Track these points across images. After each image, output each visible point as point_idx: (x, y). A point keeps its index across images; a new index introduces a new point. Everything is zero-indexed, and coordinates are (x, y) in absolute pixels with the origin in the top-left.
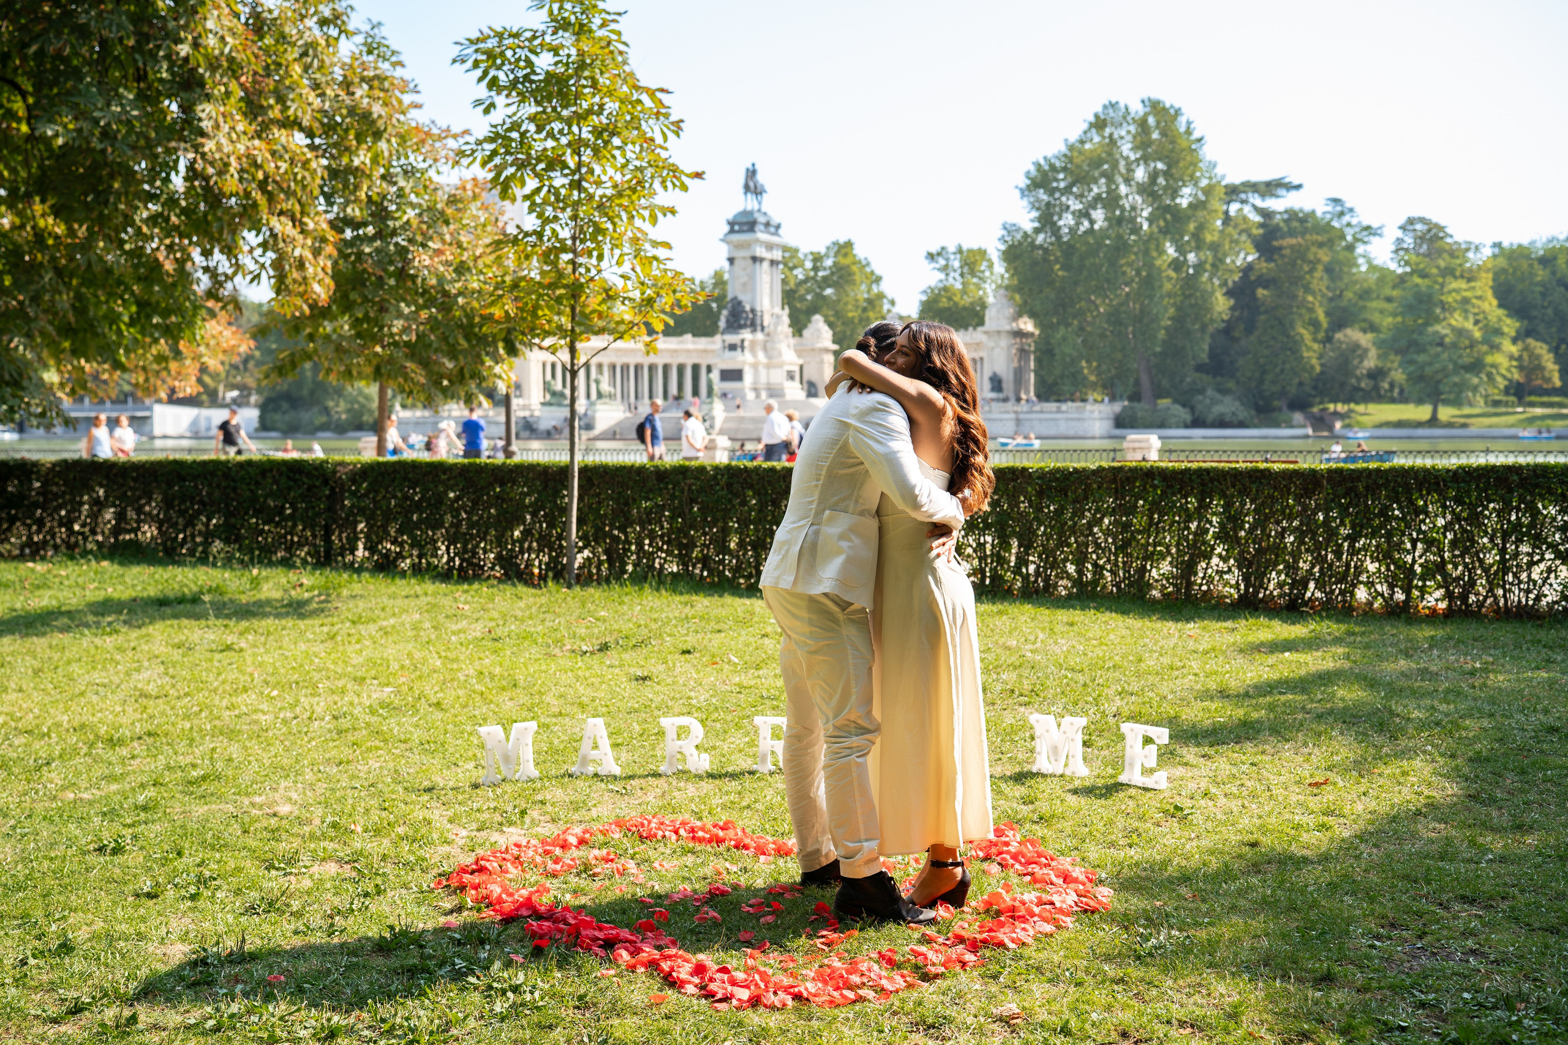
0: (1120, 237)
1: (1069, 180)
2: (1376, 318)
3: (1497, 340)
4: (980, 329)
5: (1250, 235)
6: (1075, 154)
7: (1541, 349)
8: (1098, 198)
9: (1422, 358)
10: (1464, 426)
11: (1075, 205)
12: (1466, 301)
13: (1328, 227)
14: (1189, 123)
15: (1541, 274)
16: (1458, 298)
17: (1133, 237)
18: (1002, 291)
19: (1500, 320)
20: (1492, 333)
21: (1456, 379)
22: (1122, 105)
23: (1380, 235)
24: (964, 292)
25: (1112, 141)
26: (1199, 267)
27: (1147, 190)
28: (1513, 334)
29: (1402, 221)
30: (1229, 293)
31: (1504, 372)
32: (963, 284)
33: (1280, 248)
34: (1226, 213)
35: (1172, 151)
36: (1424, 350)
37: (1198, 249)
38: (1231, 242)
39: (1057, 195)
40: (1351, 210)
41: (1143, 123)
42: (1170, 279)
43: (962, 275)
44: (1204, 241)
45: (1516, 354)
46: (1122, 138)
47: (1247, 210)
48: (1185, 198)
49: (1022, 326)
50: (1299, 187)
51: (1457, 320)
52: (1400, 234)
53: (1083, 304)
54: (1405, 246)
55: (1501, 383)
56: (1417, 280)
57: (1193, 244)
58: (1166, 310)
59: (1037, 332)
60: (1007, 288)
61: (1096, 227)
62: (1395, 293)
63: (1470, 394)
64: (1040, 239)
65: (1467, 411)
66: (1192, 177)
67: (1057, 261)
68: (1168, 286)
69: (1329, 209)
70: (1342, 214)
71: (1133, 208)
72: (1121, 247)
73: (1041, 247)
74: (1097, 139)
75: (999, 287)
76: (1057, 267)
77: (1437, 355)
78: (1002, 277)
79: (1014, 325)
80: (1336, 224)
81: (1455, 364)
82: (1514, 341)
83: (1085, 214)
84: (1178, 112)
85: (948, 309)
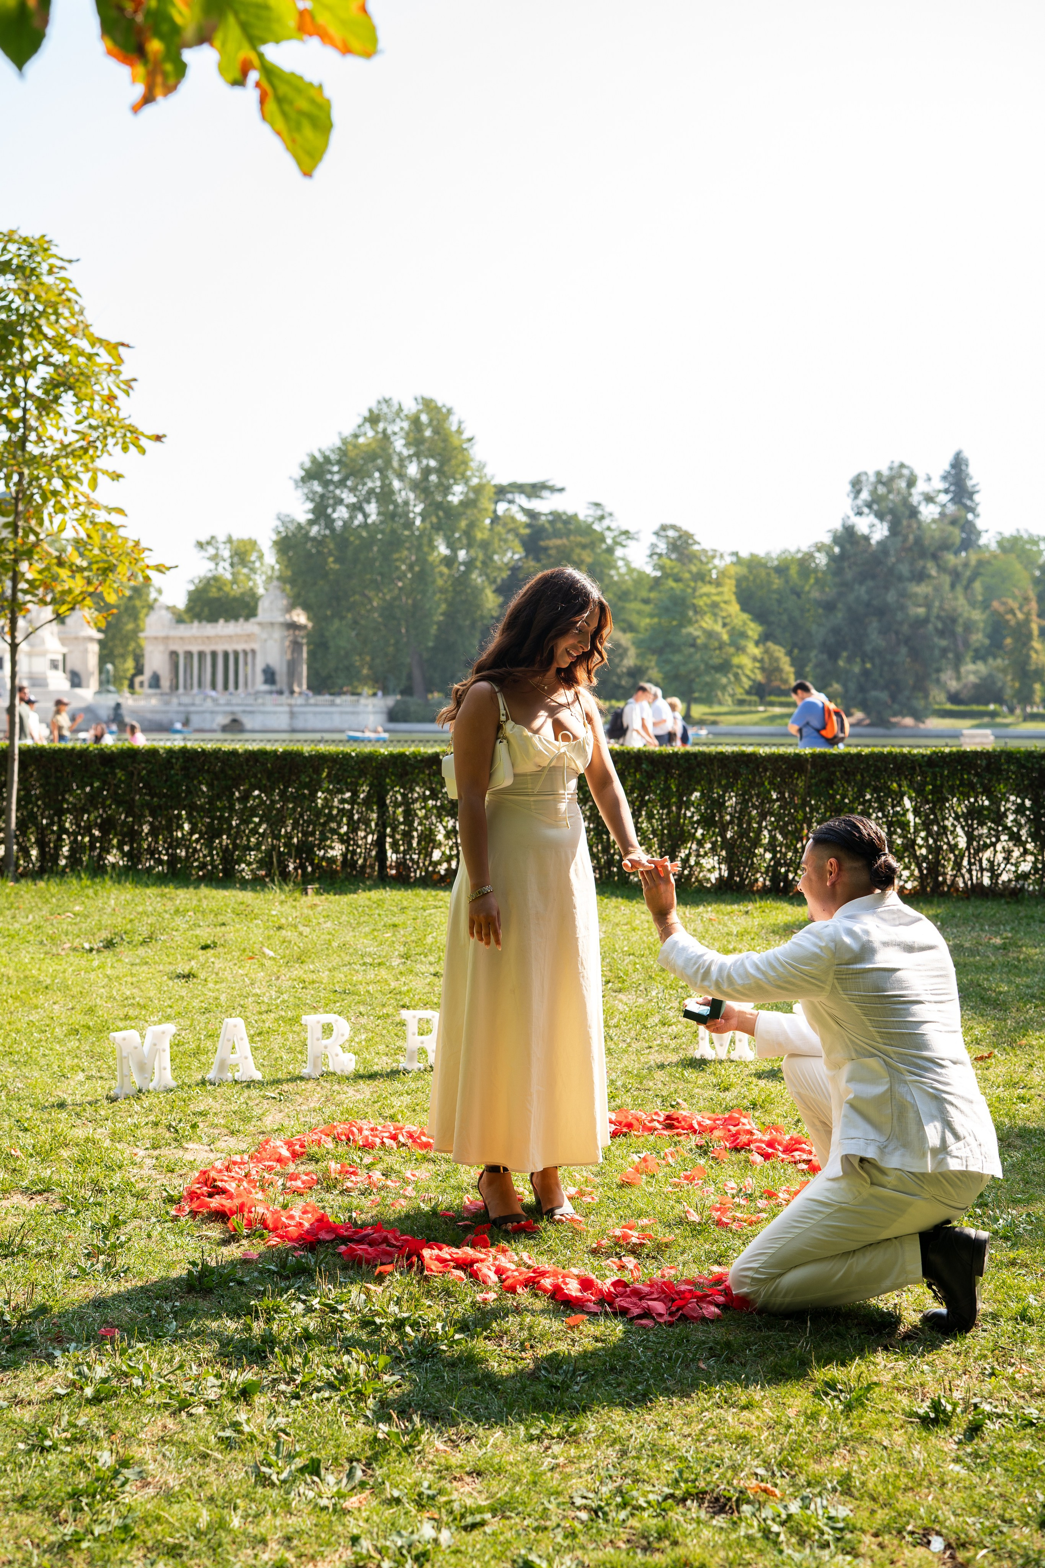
0: (393, 531)
1: (344, 472)
2: (634, 619)
3: (743, 642)
4: (253, 620)
5: (517, 535)
6: (350, 447)
7: (779, 652)
8: (371, 491)
9: (677, 658)
10: (714, 723)
11: (350, 498)
12: (715, 605)
13: (587, 530)
14: (460, 423)
15: (777, 582)
16: (709, 602)
17: (407, 533)
18: (275, 583)
19: (745, 624)
20: (738, 636)
21: (708, 679)
22: (395, 402)
23: (637, 540)
24: (235, 581)
25: (386, 436)
26: (470, 564)
27: (421, 487)
28: (756, 637)
29: (656, 527)
30: (498, 591)
31: (748, 672)
32: (233, 574)
33: (546, 549)
34: (495, 511)
35: (444, 449)
36: (677, 650)
37: (469, 546)
38: (501, 540)
39: (331, 488)
40: (611, 514)
41: (415, 421)
42: (441, 574)
43: (232, 565)
44: (475, 538)
45: (759, 656)
46: (395, 434)
47: (514, 509)
48: (457, 494)
49: (295, 618)
50: (561, 490)
51: (707, 622)
52: (654, 539)
53: (357, 597)
54: (658, 551)
55: (747, 684)
56: (671, 583)
57: (465, 541)
58: (439, 606)
59: (310, 625)
60: (279, 578)
61: (369, 521)
62: (653, 595)
63: (719, 693)
64: (314, 530)
65: (717, 709)
66: (463, 475)
67: (330, 554)
68: (440, 582)
69: (591, 512)
70: (602, 518)
71: (406, 503)
72: (394, 542)
73: (314, 539)
74: (371, 434)
75: (270, 579)
76: (331, 559)
77: (691, 656)
78: (273, 568)
79: (287, 617)
80: (597, 527)
81: (707, 664)
82: (757, 644)
83: (356, 508)
84: (449, 411)
85: (218, 599)
